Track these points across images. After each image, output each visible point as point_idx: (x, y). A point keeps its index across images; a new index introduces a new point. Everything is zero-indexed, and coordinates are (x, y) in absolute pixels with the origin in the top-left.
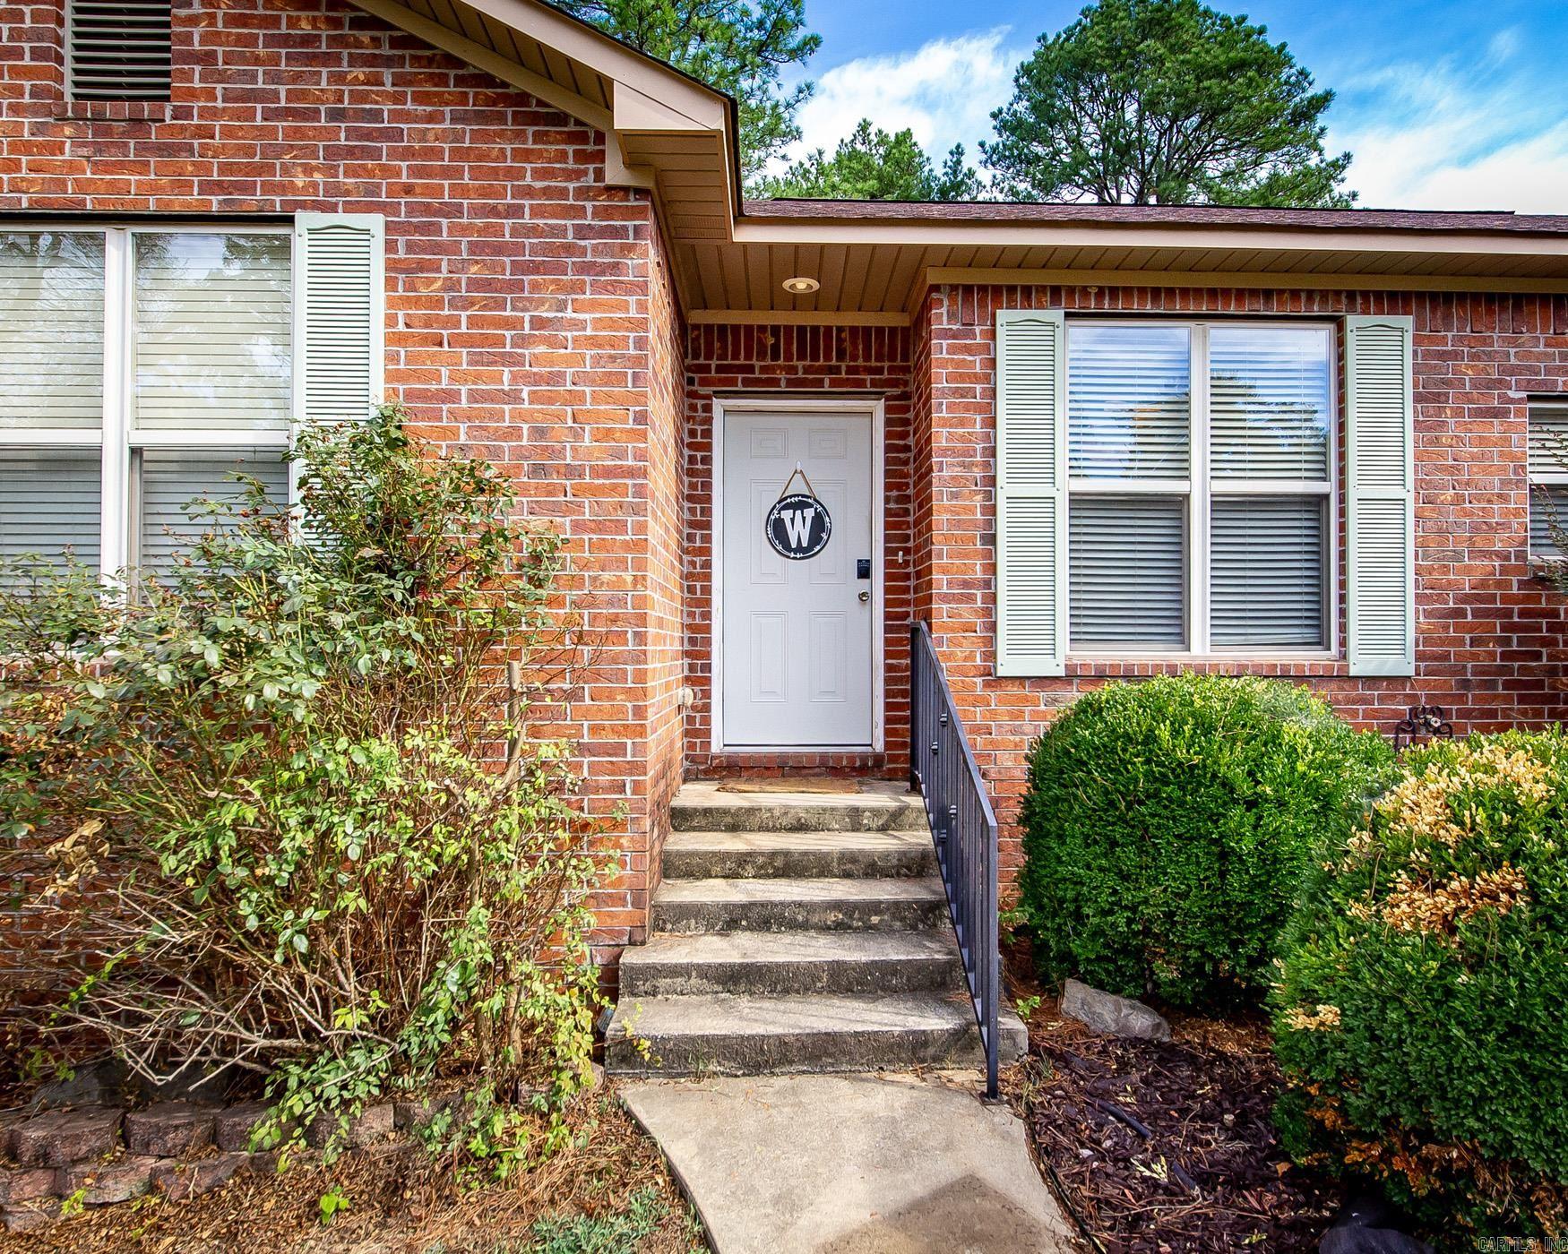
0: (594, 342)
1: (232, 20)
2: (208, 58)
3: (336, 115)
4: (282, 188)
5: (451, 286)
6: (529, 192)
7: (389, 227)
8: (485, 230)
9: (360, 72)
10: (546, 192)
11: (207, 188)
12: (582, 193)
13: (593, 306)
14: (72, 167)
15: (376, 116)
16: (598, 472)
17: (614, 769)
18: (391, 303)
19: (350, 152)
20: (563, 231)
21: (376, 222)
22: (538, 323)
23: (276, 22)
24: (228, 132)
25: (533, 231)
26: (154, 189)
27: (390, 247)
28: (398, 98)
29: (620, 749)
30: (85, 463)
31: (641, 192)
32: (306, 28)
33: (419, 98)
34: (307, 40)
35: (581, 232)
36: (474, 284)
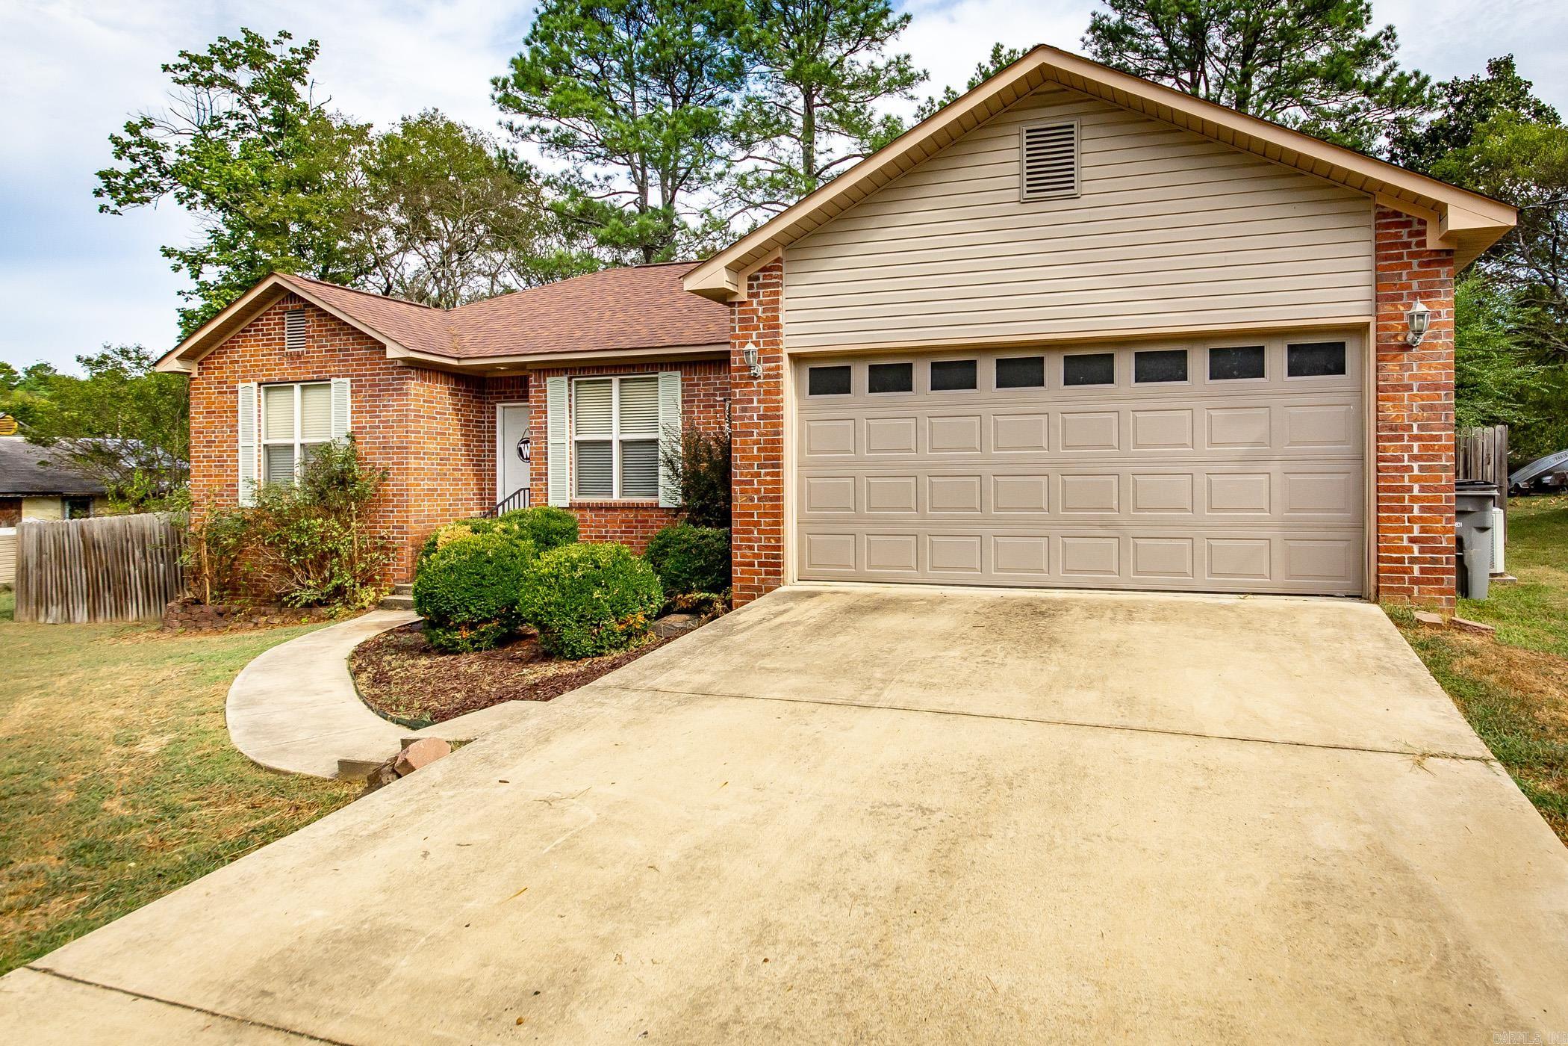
0: (396, 411)
1: (318, 326)
2: (313, 337)
3: (340, 350)
4: (328, 372)
5: (365, 396)
6: (381, 369)
7: (352, 381)
8: (372, 380)
9: (345, 338)
10: (385, 369)
11: (314, 373)
12: (393, 368)
13: (396, 400)
14: (286, 369)
15: (348, 350)
16: (398, 448)
17: (401, 533)
18: (352, 402)
19: (343, 361)
20: (388, 379)
21: (348, 380)
22: (384, 406)
23: (326, 325)
24: (318, 357)
25: (382, 380)
26: (302, 374)
27: (352, 386)
28: (353, 344)
29: (402, 527)
30: (291, 447)
31: (406, 367)
32: (333, 327)
33: (358, 344)
34: (334, 330)
35: (393, 379)
36: (370, 396)
